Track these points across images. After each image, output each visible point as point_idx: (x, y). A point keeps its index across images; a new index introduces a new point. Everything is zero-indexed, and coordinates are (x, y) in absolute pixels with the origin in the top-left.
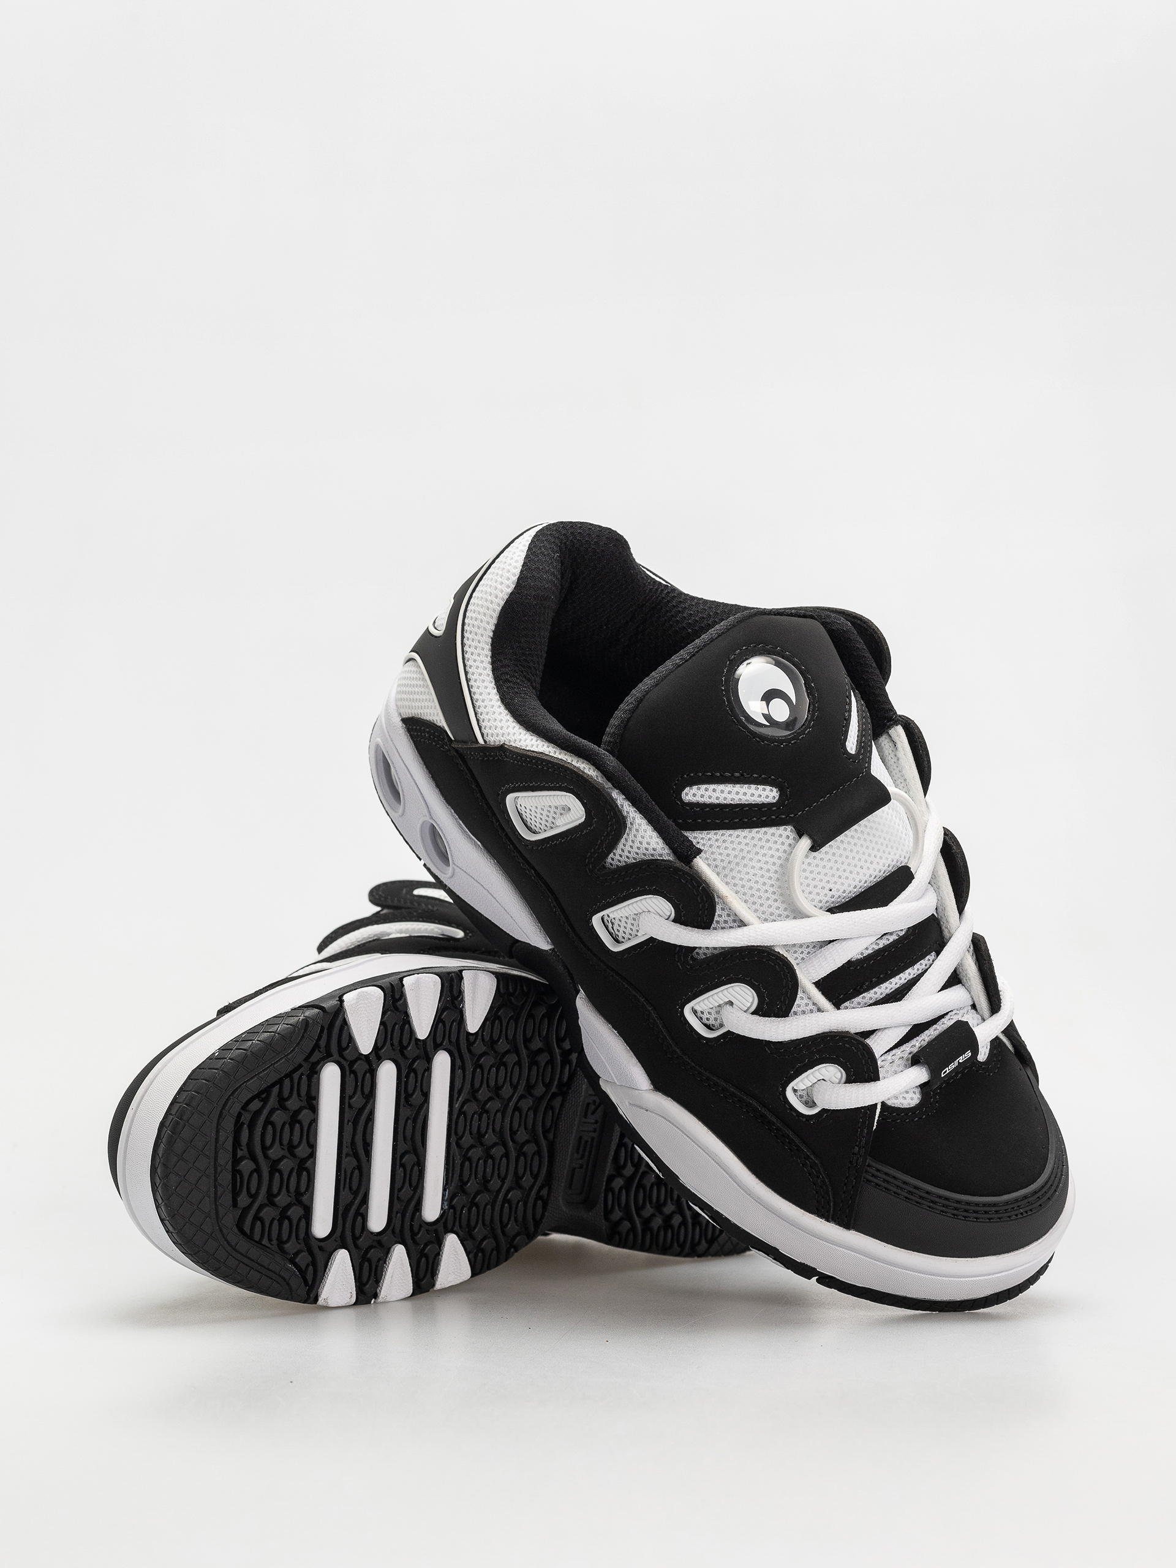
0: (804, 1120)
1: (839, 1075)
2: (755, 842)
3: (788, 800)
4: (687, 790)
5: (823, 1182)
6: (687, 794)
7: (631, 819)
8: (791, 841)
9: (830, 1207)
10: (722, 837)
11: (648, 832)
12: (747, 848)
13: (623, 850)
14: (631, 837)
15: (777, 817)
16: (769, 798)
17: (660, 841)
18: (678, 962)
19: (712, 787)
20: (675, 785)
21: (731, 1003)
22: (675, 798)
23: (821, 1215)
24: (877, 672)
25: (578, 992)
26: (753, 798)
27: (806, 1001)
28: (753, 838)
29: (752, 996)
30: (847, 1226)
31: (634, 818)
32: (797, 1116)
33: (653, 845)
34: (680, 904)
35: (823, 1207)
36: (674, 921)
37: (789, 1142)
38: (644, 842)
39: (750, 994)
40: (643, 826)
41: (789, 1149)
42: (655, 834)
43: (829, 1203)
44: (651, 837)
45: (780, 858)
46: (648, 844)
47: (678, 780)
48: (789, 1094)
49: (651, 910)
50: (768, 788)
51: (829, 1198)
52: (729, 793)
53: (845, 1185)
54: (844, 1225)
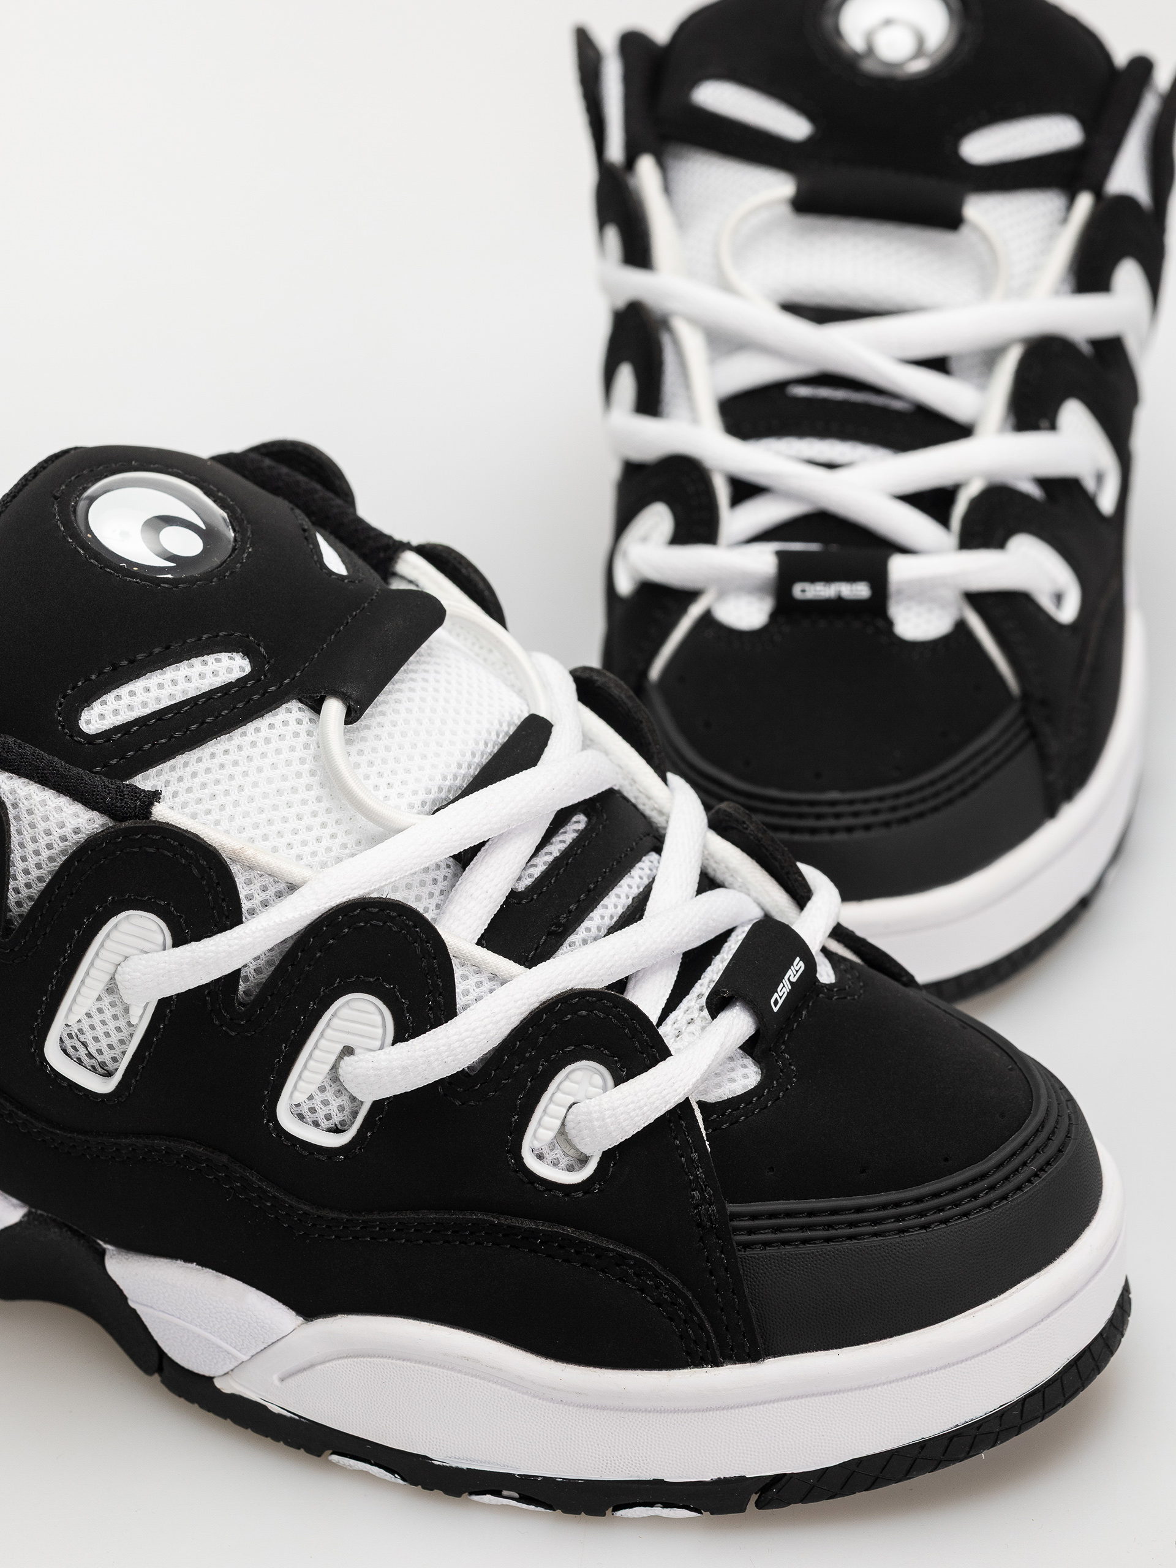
0: (580, 1194)
1: (597, 1080)
2: (246, 751)
3: (268, 662)
4: (85, 715)
5: (673, 1289)
6: (88, 722)
7: (11, 797)
8: (306, 725)
9: (707, 1333)
10: (187, 769)
11: (49, 802)
12: (239, 769)
13: (26, 872)
14: (27, 834)
15: (264, 694)
16: (235, 671)
17: (78, 808)
18: (221, 1026)
19: (124, 691)
20: (59, 715)
21: (348, 1051)
22: (71, 736)
23: (698, 1362)
24: (330, 495)
25: (102, 1253)
26: (206, 681)
27: (473, 979)
28: (240, 748)
29: (377, 1012)
30: (753, 1355)
31: (13, 792)
32: (567, 1195)
33: (71, 823)
34: (168, 904)
35: (695, 1342)
36: (176, 944)
37: (577, 1252)
38: (52, 825)
39: (372, 1008)
40: (34, 796)
41: (582, 1265)
42: (63, 801)
43: (702, 1327)
44: (60, 810)
45: (302, 761)
46: (62, 826)
47: (61, 704)
48: (531, 1161)
49: (127, 951)
50: (224, 656)
51: (698, 1315)
52: (161, 686)
53: (712, 1274)
54: (749, 1356)
